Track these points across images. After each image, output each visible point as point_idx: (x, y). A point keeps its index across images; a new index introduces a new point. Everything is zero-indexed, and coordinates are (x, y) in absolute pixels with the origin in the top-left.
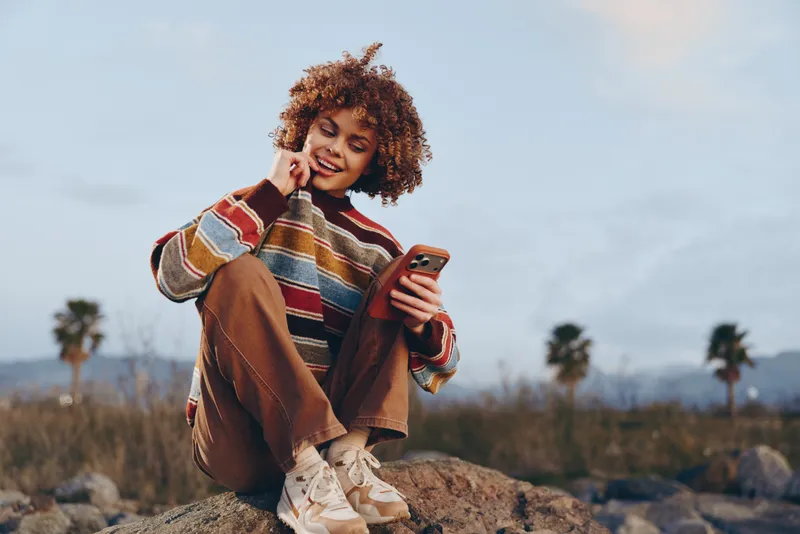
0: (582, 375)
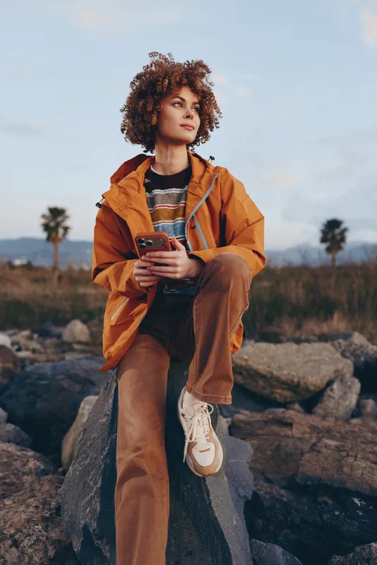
0: (340, 248)
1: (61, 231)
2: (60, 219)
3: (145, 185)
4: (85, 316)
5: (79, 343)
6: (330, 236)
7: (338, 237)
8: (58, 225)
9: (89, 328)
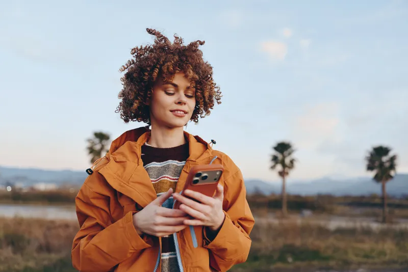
0: (389, 177)
3: (142, 157)
6: (377, 163)
7: (387, 165)
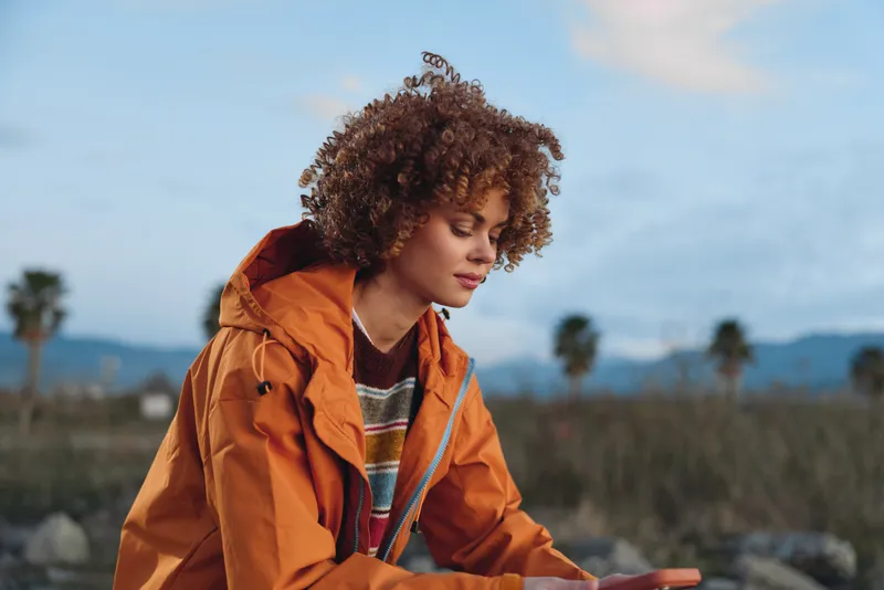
1: (47, 319)
2: (46, 292)
4: (81, 504)
5: (63, 565)
8: (41, 306)
9: (87, 532)
